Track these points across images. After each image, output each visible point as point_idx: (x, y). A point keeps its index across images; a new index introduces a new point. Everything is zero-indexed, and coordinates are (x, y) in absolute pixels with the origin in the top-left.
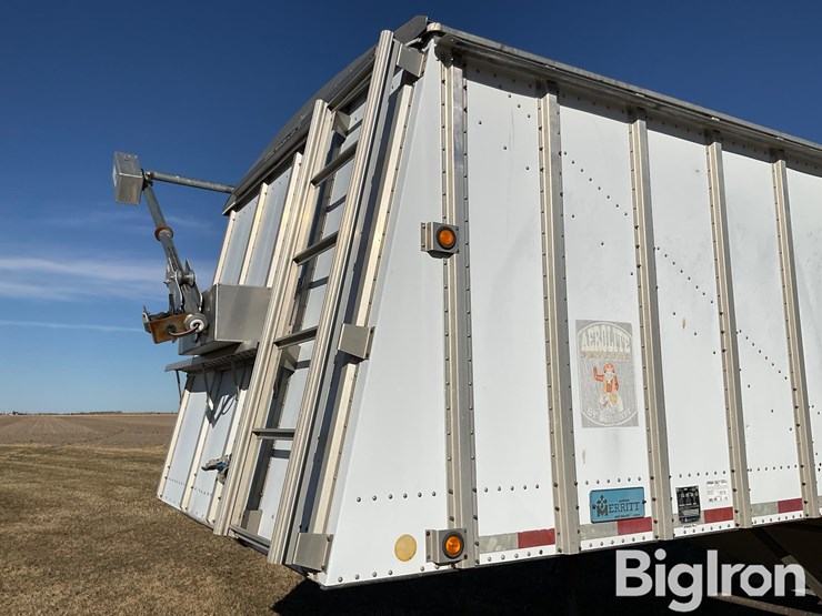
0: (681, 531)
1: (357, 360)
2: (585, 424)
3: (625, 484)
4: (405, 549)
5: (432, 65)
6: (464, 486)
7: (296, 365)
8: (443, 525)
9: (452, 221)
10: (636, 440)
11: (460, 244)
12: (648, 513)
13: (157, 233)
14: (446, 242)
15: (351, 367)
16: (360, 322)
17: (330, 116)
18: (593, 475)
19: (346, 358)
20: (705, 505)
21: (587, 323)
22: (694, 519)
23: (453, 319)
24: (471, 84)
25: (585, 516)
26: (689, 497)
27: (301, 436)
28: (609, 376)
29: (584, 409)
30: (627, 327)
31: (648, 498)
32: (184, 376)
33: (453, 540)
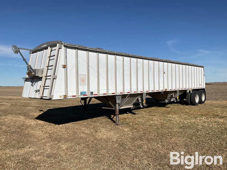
0: (91, 96)
1: (55, 79)
2: (80, 85)
3: (84, 91)
4: (61, 97)
5: (63, 47)
6: (66, 91)
7: (47, 79)
8: (65, 95)
9: (65, 65)
10: (86, 87)
11: (66, 67)
12: (87, 94)
13: (24, 60)
14: (65, 67)
15: (55, 80)
16: (55, 75)
17: (50, 49)
18: (81, 90)
19: (54, 79)
20: (94, 94)
21: (81, 74)
22: (92, 95)
23: (65, 72)
24: (67, 49)
25: (80, 94)
26: (92, 93)
27: (50, 86)
28: (83, 80)
29: (80, 84)
30: (85, 75)
31: (87, 93)
32: (25, 79)
33: (65, 96)
